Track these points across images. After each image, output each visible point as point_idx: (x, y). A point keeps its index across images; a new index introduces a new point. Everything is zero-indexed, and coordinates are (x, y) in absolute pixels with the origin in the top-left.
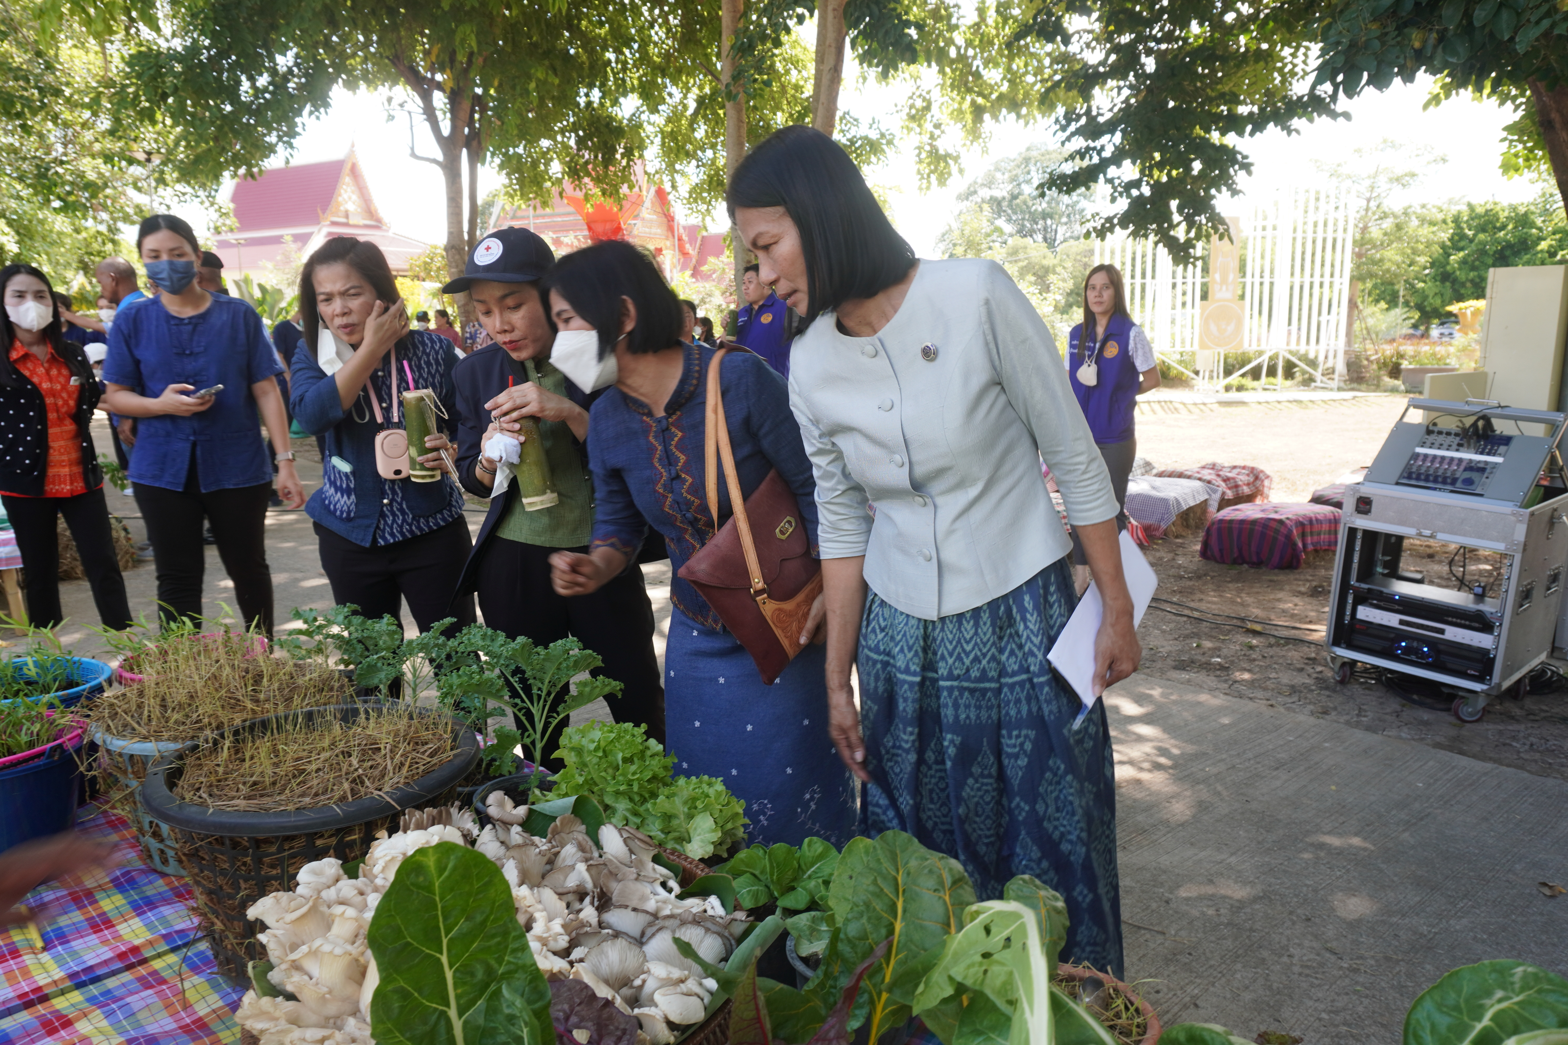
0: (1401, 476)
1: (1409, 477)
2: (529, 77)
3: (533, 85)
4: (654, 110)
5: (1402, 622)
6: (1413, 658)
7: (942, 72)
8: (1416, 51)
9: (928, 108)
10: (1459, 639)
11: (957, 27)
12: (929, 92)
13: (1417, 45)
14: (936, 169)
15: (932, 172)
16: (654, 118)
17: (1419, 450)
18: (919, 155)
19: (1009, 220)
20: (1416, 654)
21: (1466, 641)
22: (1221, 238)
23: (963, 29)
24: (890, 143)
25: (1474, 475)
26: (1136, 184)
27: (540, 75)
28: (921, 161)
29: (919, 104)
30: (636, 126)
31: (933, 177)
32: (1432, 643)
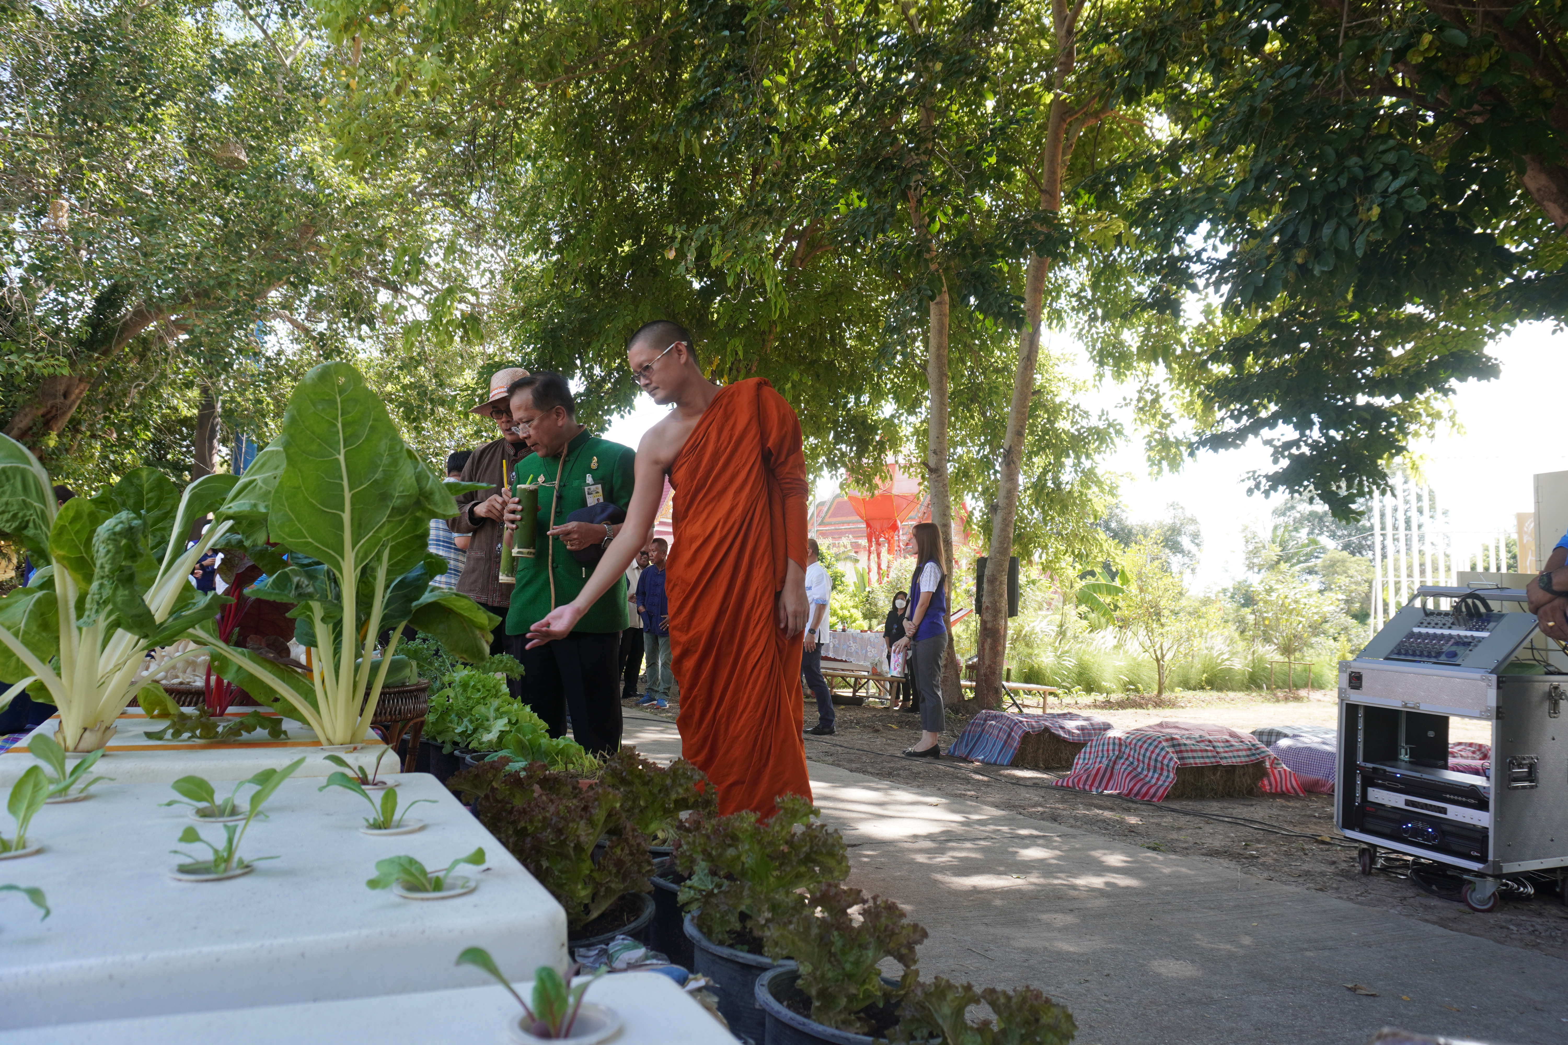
0: (1392, 652)
1: (1399, 653)
2: (787, 379)
3: (789, 385)
4: (911, 411)
5: (1408, 803)
6: (1420, 840)
7: (1168, 366)
8: (1299, 266)
9: (1155, 401)
10: (1460, 819)
11: (1184, 328)
12: (1157, 386)
13: (1300, 261)
14: (1168, 455)
15: (1162, 458)
16: (912, 419)
17: (1416, 630)
18: (1149, 443)
19: (1333, 536)
20: (1422, 836)
21: (1467, 820)
22: (1383, 493)
23: (1189, 330)
24: (1119, 432)
25: (1459, 650)
26: (1296, 443)
27: (796, 377)
28: (1151, 449)
29: (1149, 397)
30: (890, 424)
31: (1165, 464)
32: (1437, 823)
